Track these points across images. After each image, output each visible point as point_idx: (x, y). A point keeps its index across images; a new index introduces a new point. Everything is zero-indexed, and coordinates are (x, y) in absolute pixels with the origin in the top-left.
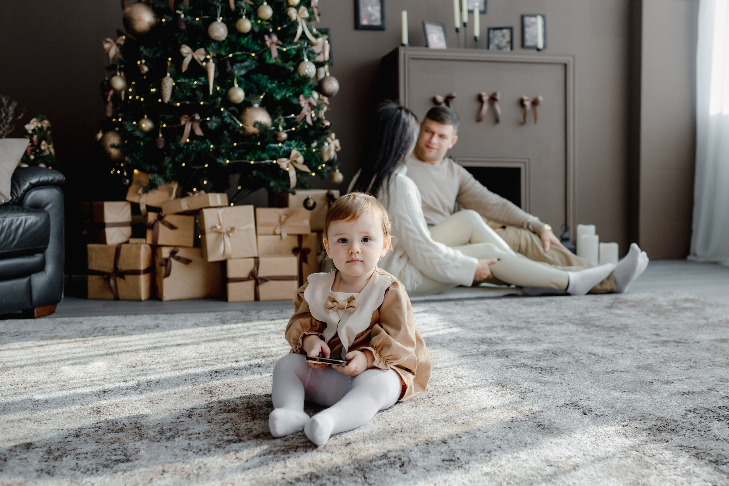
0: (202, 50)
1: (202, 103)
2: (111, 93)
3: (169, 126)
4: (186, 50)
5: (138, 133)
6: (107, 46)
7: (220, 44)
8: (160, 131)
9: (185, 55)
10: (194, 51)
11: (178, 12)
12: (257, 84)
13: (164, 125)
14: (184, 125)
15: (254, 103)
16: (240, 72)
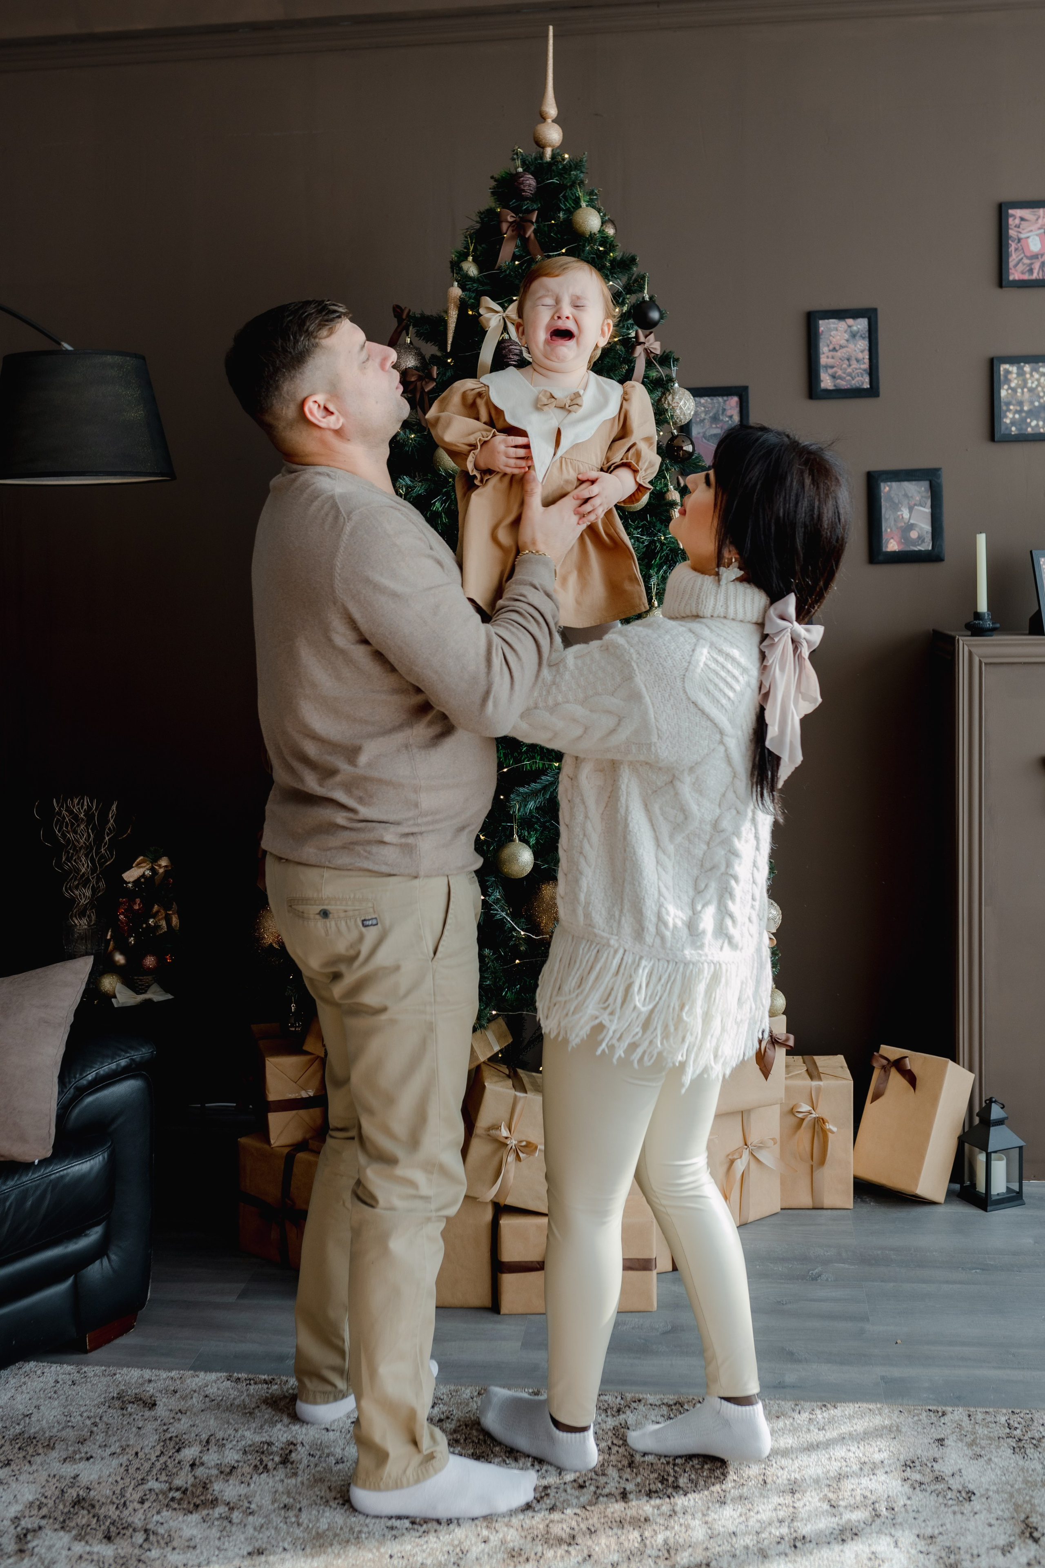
16: (526, 806)
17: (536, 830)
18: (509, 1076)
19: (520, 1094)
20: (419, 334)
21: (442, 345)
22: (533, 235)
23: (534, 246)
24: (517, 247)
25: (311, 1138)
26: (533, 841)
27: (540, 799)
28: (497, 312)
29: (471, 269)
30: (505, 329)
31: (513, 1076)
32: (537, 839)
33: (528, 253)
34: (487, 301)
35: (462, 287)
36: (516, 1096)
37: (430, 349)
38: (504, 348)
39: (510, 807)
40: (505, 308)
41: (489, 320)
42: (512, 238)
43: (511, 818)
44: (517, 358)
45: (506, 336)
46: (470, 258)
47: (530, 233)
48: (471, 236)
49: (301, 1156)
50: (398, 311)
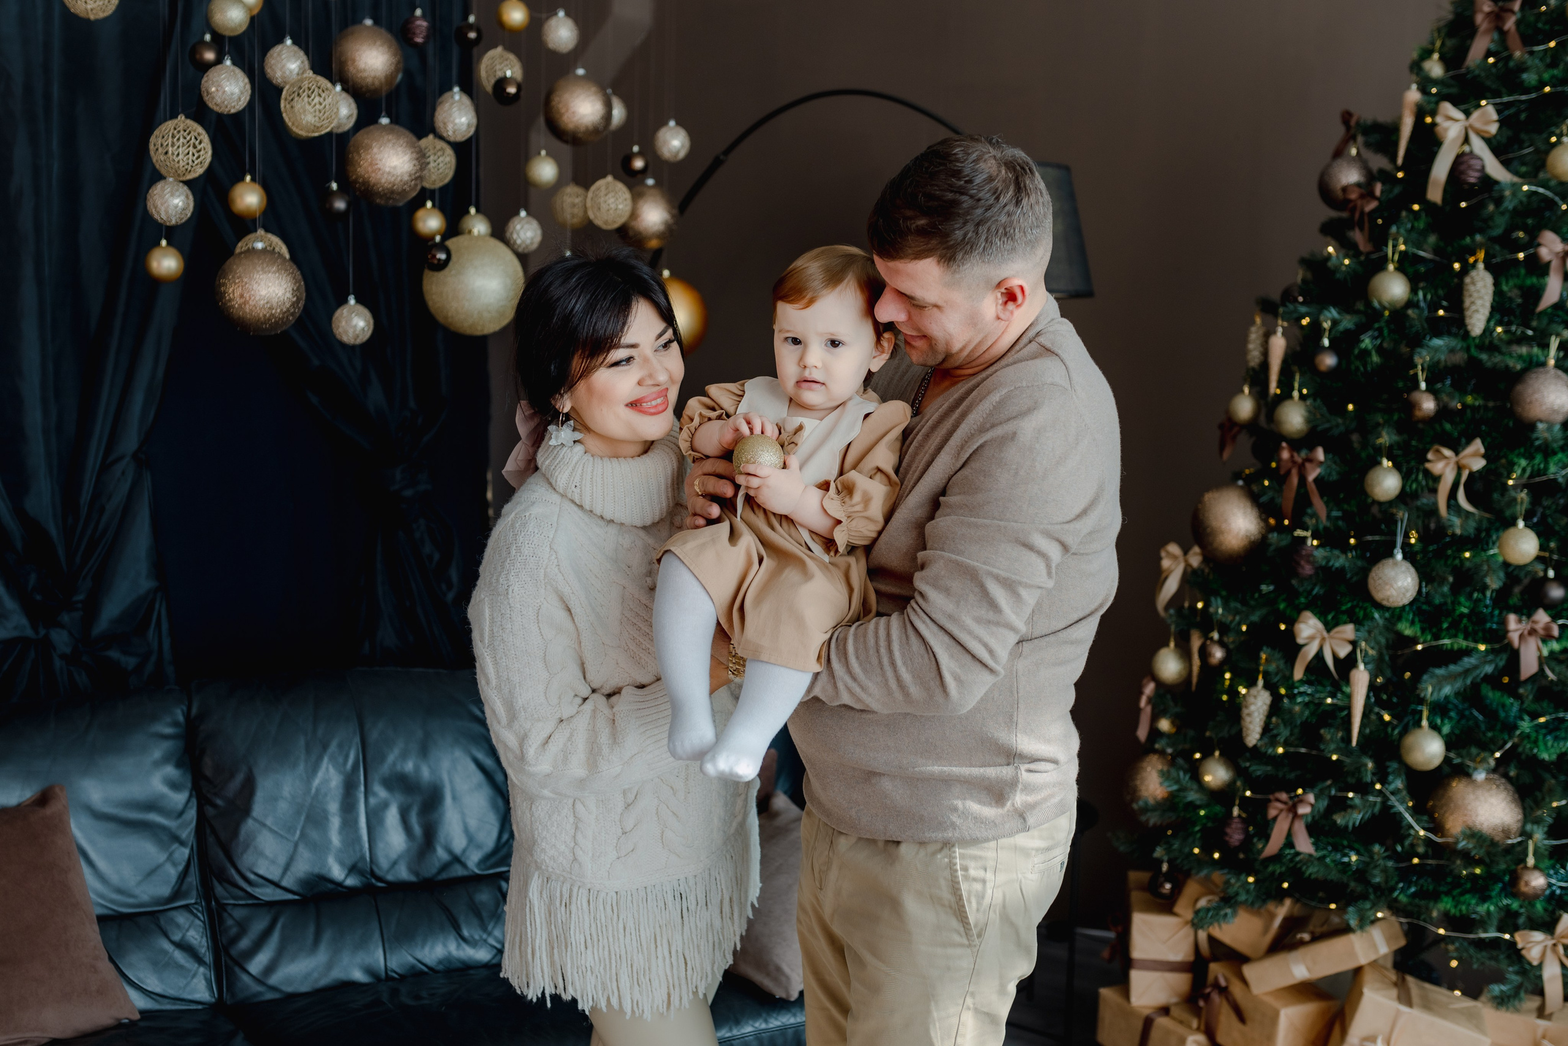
0: (1348, 631)
1: (1334, 757)
2: (1149, 688)
3: (1258, 796)
4: (1309, 628)
5: (1193, 796)
6: (1166, 563)
7: (1396, 614)
8: (1237, 802)
9: (1300, 641)
10: (1329, 627)
11: (1299, 533)
12: (1491, 715)
13: (1248, 793)
14: (1275, 819)
15: (1475, 769)
16: (1440, 690)
17: (1450, 718)
18: (1396, 984)
19: (1404, 1009)
20: (1367, 145)
21: (1393, 158)
22: (1513, 28)
23: (1514, 40)
24: (1493, 41)
25: (1176, 1004)
26: (1446, 729)
27: (1459, 684)
28: (1456, 120)
29: (1435, 68)
30: (1466, 140)
31: (1400, 985)
32: (1452, 728)
33: (1506, 49)
34: (1447, 108)
35: (1424, 90)
36: (1398, 1011)
37: (1378, 162)
38: (1462, 163)
39: (1422, 690)
40: (1468, 114)
41: (1446, 130)
42: (1487, 31)
43: (1421, 701)
44: (1477, 174)
45: (1466, 148)
46: (1436, 56)
47: (1510, 24)
48: (1439, 30)
49: (1162, 1021)
50: (1346, 117)
